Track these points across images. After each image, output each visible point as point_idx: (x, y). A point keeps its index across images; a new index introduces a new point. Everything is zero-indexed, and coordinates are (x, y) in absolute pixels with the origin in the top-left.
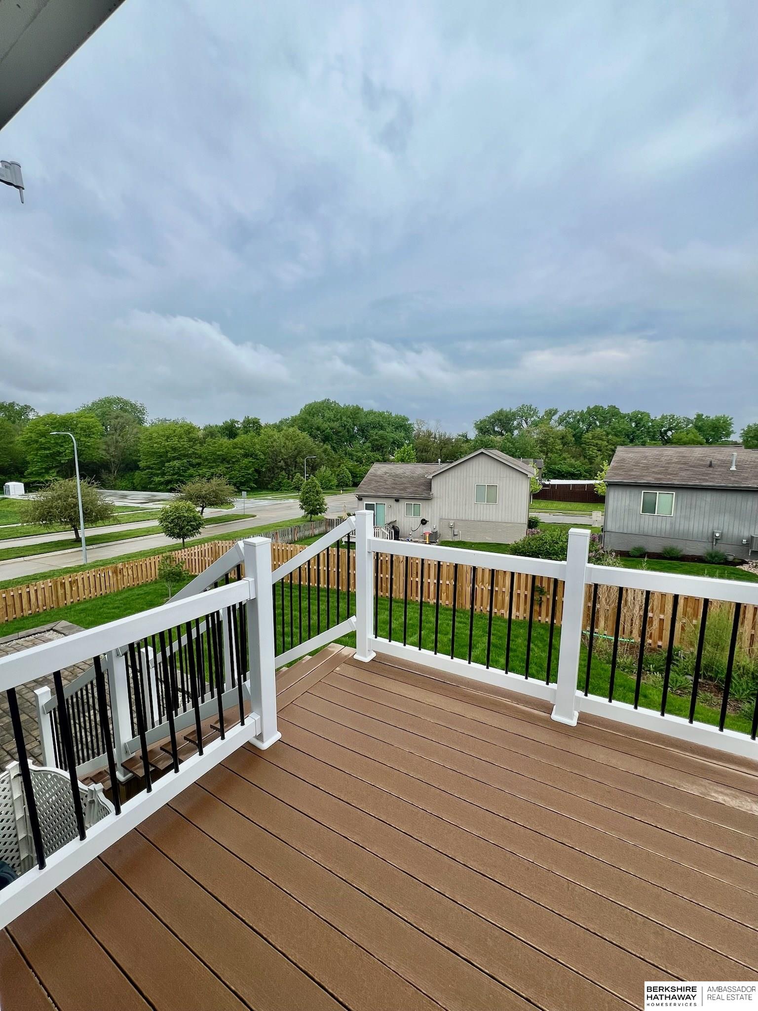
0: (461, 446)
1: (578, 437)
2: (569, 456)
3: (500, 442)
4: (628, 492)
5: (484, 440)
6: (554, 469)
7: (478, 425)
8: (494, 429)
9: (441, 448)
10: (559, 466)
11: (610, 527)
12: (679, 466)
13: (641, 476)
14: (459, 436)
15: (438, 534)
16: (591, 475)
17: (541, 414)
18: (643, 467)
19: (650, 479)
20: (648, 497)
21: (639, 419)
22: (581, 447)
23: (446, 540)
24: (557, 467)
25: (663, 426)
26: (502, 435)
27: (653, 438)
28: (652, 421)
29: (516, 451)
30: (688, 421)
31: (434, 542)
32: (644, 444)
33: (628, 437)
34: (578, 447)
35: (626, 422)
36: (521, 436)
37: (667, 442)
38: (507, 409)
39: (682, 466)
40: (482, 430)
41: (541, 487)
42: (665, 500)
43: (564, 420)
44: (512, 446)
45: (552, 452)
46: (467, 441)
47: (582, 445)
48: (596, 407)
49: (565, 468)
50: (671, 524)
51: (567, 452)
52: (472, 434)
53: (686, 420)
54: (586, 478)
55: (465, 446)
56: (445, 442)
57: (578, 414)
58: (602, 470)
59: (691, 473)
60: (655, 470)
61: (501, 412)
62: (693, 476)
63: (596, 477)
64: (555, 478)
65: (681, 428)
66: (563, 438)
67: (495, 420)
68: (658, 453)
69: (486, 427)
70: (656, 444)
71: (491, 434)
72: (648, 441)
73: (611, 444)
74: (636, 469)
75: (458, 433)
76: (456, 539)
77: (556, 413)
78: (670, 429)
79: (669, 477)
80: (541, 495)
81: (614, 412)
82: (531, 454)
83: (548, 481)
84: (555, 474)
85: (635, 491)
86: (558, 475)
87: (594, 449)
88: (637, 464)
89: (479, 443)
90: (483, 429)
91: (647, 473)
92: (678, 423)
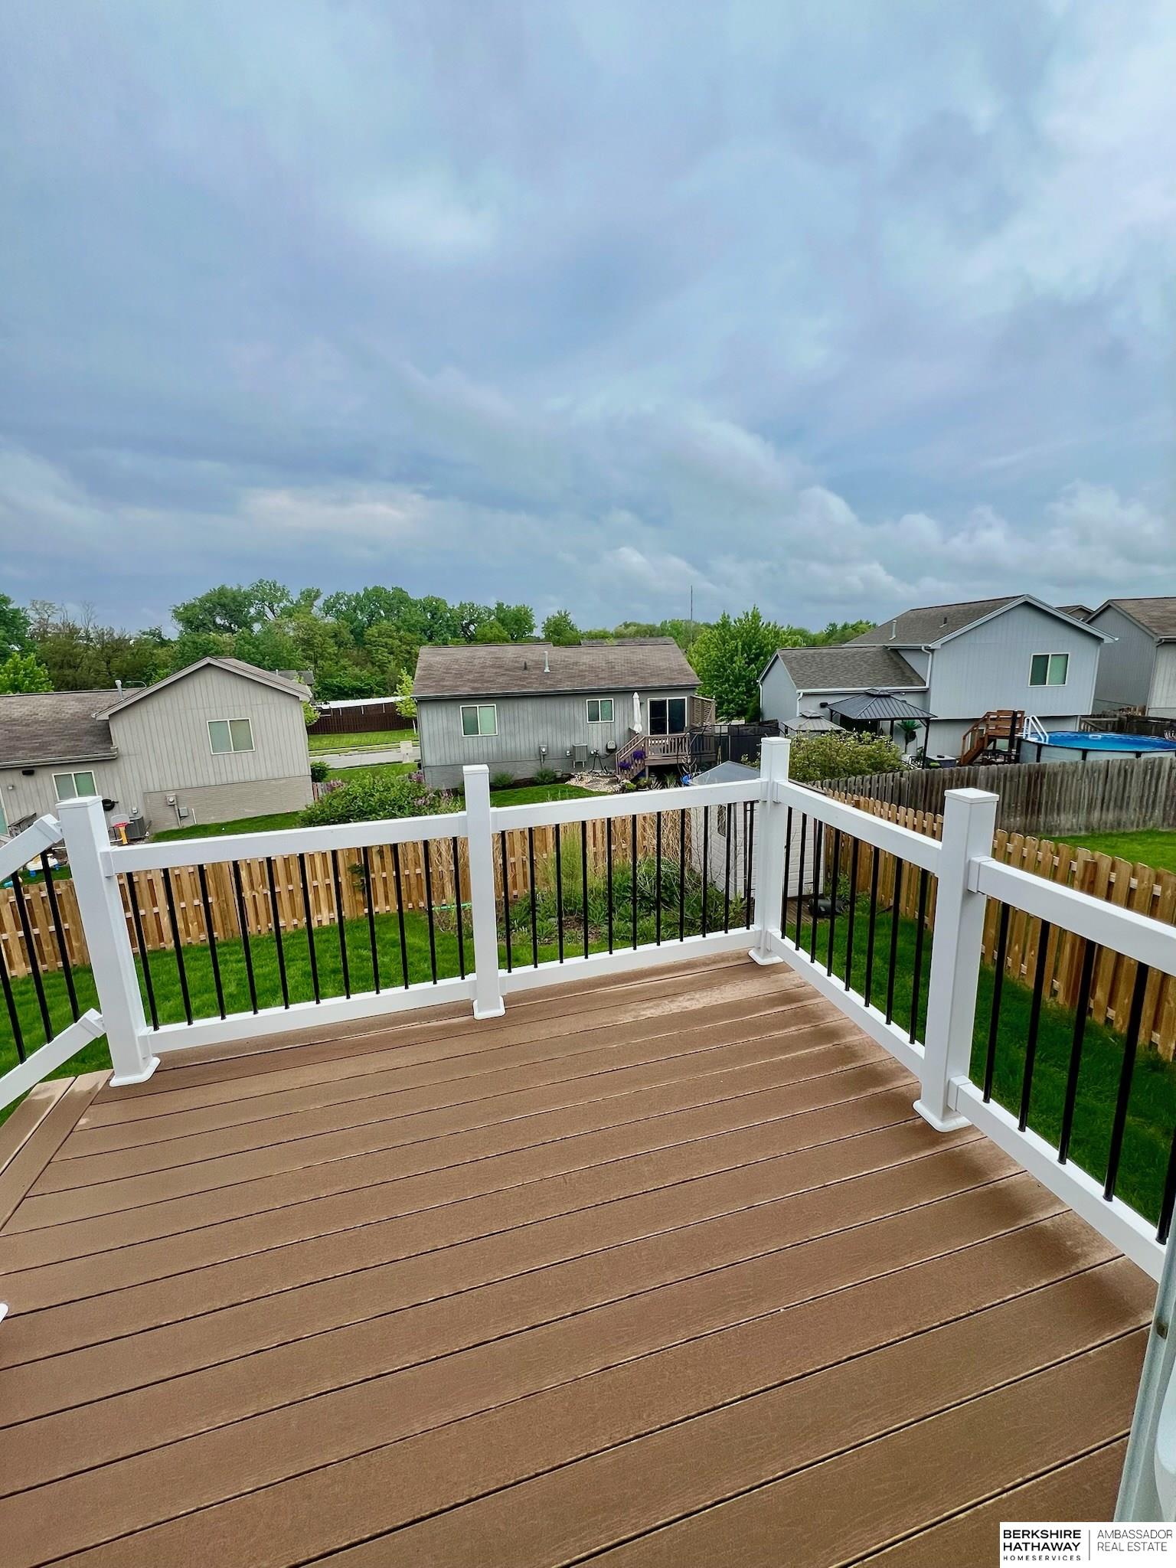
0: (152, 654)
1: (358, 634)
2: (350, 663)
3: (231, 645)
4: (444, 709)
5: (200, 640)
6: (331, 685)
7: (181, 613)
8: (214, 622)
9: (106, 659)
10: (338, 680)
11: (429, 760)
12: (495, 671)
13: (456, 686)
14: (144, 633)
15: (146, 822)
16: (389, 689)
17: (295, 597)
18: (456, 674)
19: (465, 690)
20: (468, 713)
21: (434, 608)
22: (365, 648)
23: (165, 830)
24: (336, 681)
25: (463, 618)
26: (233, 632)
27: (455, 635)
28: (451, 611)
29: (264, 659)
30: (490, 613)
31: (140, 839)
32: (445, 643)
33: (425, 634)
34: (361, 649)
35: (419, 612)
36: (268, 632)
37: (471, 639)
38: (232, 586)
39: (498, 670)
40: (192, 622)
41: (318, 715)
42: (486, 714)
43: (333, 607)
44: (254, 650)
45: (322, 657)
46: (164, 643)
47: (367, 646)
48: (376, 589)
49: (348, 682)
50: (498, 745)
51: (347, 656)
52: (173, 631)
53: (487, 610)
54: (380, 695)
55: (161, 653)
56: (114, 648)
57: (352, 597)
58: (401, 682)
59: (509, 678)
60: (470, 677)
61: (222, 592)
62: (511, 682)
63: (395, 693)
64: (335, 698)
65: (483, 620)
66: (335, 636)
67: (214, 606)
68: (468, 654)
69: (198, 618)
70: (459, 642)
71: (210, 631)
72: (450, 638)
73: (405, 643)
74: (449, 677)
75: (141, 629)
76: (187, 824)
77: (319, 596)
78: (471, 622)
79: (486, 685)
80: (321, 727)
81: (401, 598)
82: (290, 663)
83: (326, 703)
84: (334, 692)
85: (451, 707)
86: (340, 694)
87: (385, 652)
88: (448, 670)
89: (189, 647)
90: (193, 619)
91: (461, 681)
92: (479, 614)
